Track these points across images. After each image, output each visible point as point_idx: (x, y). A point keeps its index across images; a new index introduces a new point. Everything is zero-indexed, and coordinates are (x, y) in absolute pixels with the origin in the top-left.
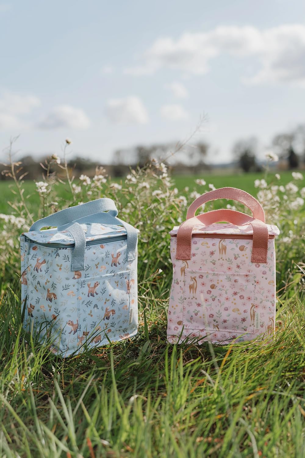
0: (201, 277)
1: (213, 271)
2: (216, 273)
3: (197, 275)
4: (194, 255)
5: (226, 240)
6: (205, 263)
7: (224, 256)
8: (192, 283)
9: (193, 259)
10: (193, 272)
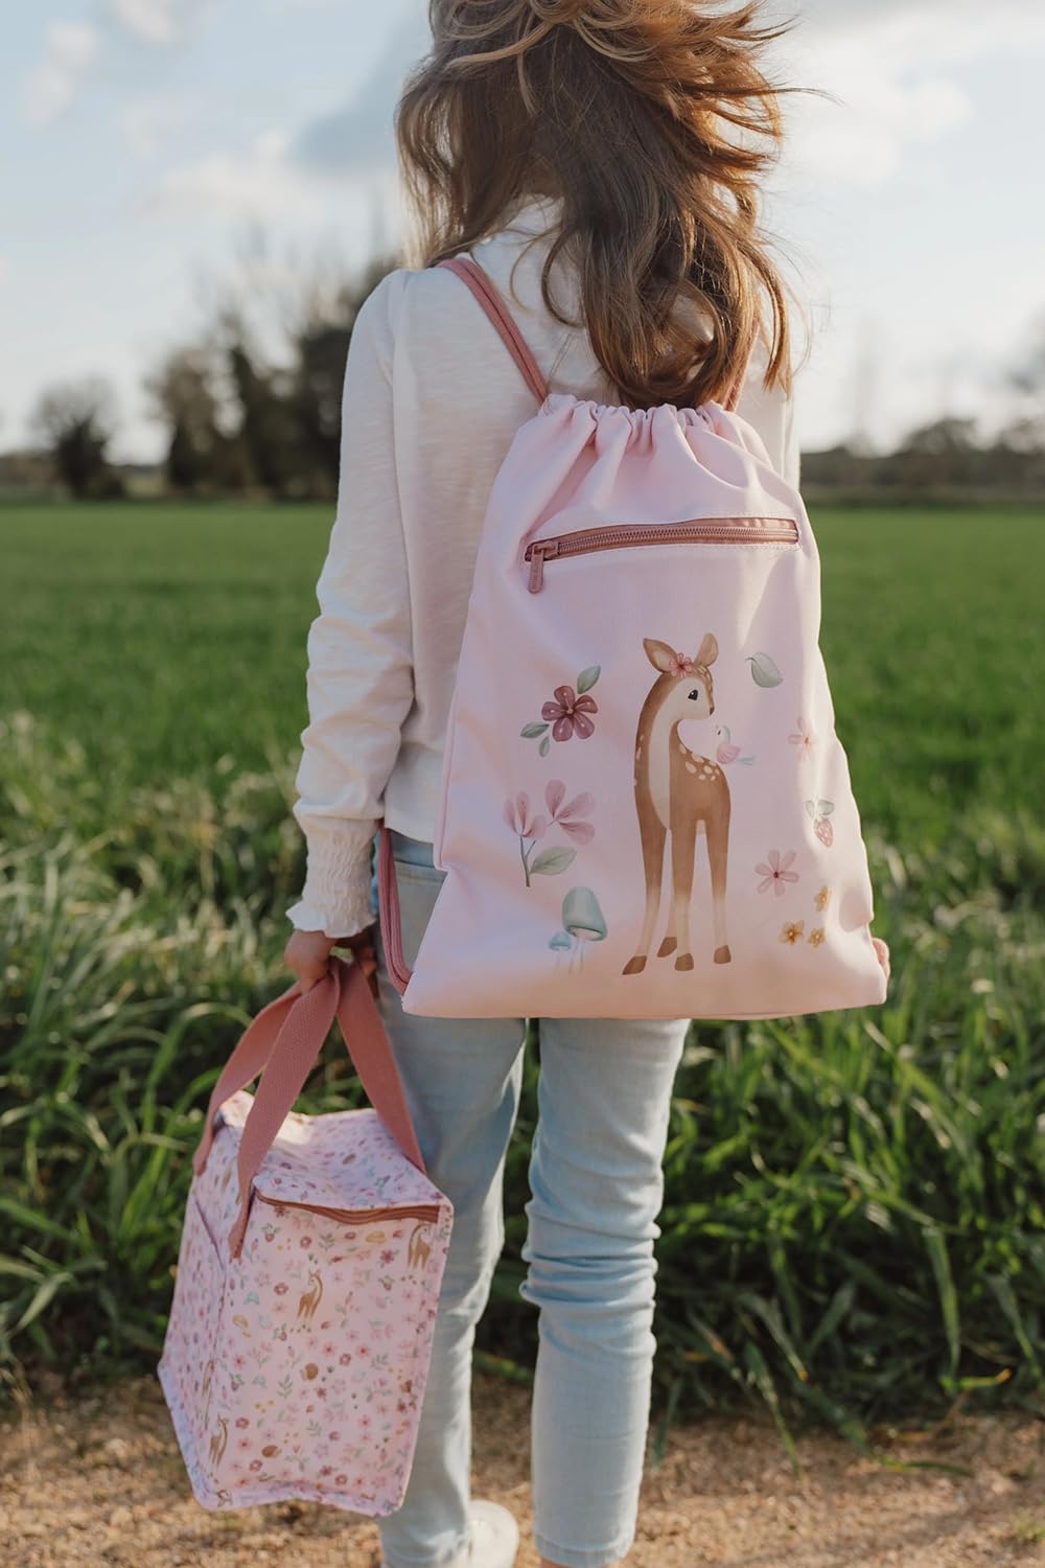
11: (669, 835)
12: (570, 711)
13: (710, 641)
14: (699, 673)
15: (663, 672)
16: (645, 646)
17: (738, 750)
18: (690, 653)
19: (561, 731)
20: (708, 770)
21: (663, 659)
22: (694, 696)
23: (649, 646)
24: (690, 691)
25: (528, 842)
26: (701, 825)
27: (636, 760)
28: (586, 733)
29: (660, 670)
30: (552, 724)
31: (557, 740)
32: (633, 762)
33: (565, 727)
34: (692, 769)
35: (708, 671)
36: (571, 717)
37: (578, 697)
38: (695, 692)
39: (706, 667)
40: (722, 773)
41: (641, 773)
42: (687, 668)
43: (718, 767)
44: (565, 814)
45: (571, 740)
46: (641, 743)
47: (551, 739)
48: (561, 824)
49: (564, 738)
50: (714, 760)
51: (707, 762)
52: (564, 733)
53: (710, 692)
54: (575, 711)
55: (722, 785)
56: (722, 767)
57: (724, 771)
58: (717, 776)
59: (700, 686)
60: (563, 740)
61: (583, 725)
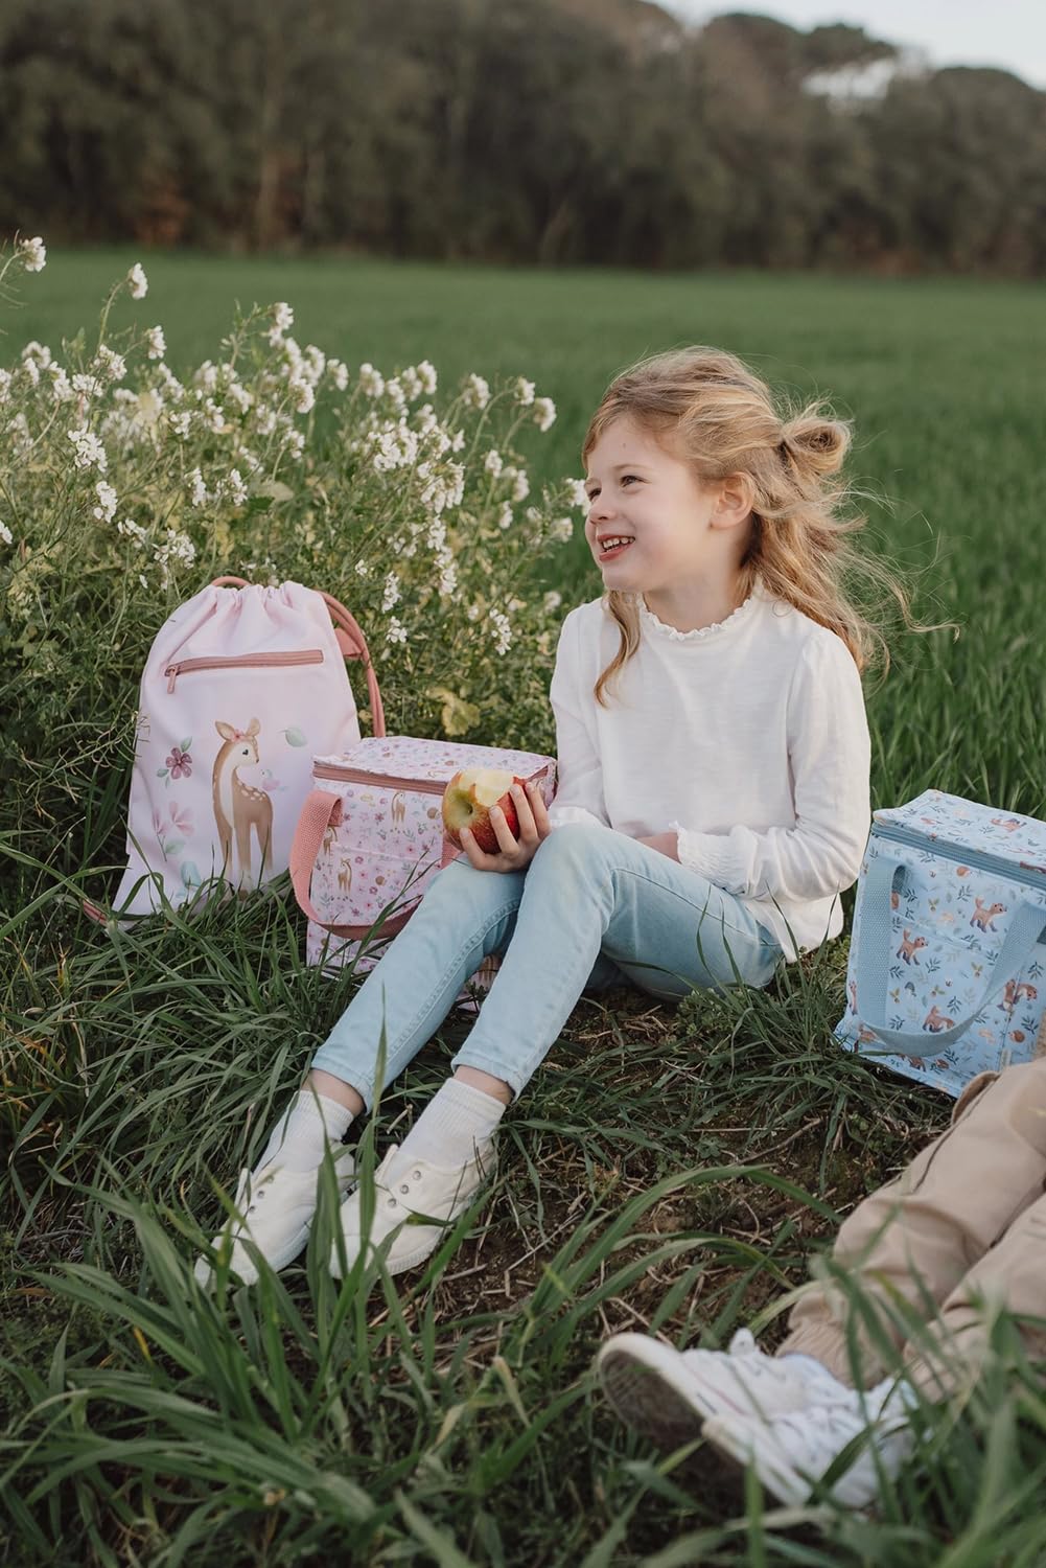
0: (360, 860)
1: (383, 851)
2: (386, 855)
3: (352, 857)
4: (347, 817)
5: (407, 792)
6: (367, 834)
7: (400, 825)
8: (342, 870)
9: (345, 824)
10: (345, 851)
11: (234, 832)
13: (255, 722)
17: (277, 783)
18: (243, 729)
20: (256, 794)
21: (226, 733)
22: (246, 753)
25: (161, 836)
26: (253, 826)
28: (188, 774)
30: (170, 769)
34: (246, 794)
46: (215, 780)
50: (261, 789)
51: (255, 790)
53: (256, 751)
55: (267, 803)
59: (250, 748)
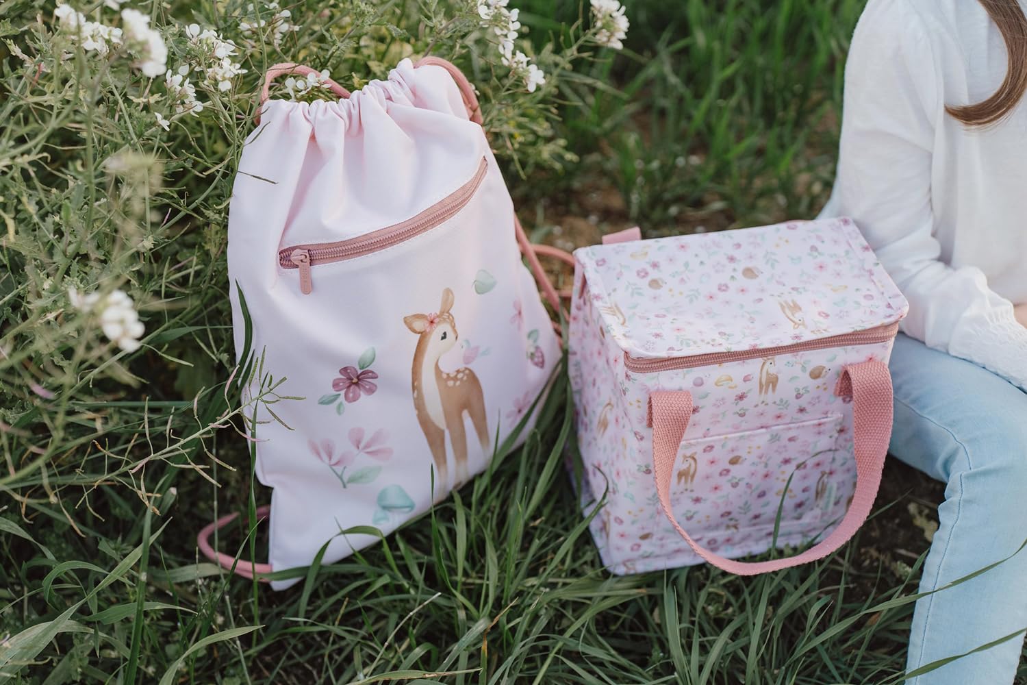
12: (355, 380)
14: (444, 319)
15: (421, 333)
16: (405, 322)
17: (477, 348)
19: (351, 395)
22: (444, 337)
23: (408, 322)
24: (441, 335)
26: (465, 414)
27: (414, 398)
28: (371, 391)
29: (419, 333)
30: (343, 393)
31: (350, 402)
32: (412, 401)
33: (354, 392)
35: (450, 314)
36: (356, 384)
37: (360, 372)
38: (445, 334)
39: (448, 312)
40: (470, 370)
41: (419, 405)
42: (435, 321)
43: (466, 369)
44: (367, 446)
45: (360, 400)
47: (345, 402)
48: (368, 453)
49: (355, 399)
52: (353, 397)
54: (359, 380)
56: (469, 366)
57: (471, 368)
58: (467, 375)
60: (354, 401)
61: (367, 387)
